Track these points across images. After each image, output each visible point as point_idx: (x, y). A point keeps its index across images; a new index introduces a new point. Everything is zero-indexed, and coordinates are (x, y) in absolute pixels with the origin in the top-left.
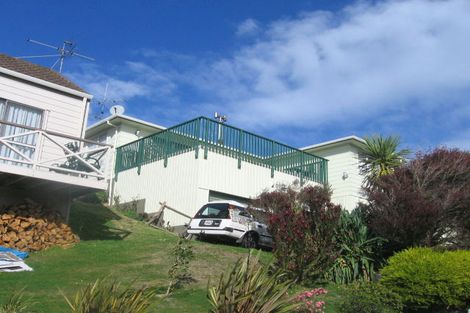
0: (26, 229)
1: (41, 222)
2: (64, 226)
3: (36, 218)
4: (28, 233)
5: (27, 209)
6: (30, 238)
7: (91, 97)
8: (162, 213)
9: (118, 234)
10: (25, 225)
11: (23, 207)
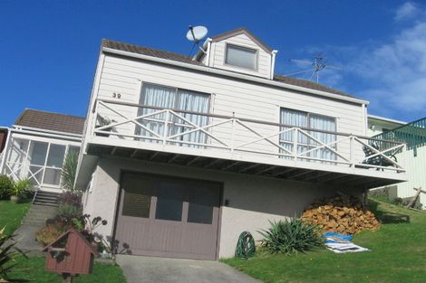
0: (342, 217)
1: (352, 211)
2: (369, 213)
3: (349, 208)
4: (345, 219)
5: (341, 201)
6: (346, 224)
7: (368, 102)
8: (418, 197)
9: (400, 217)
10: (342, 213)
11: (337, 198)
